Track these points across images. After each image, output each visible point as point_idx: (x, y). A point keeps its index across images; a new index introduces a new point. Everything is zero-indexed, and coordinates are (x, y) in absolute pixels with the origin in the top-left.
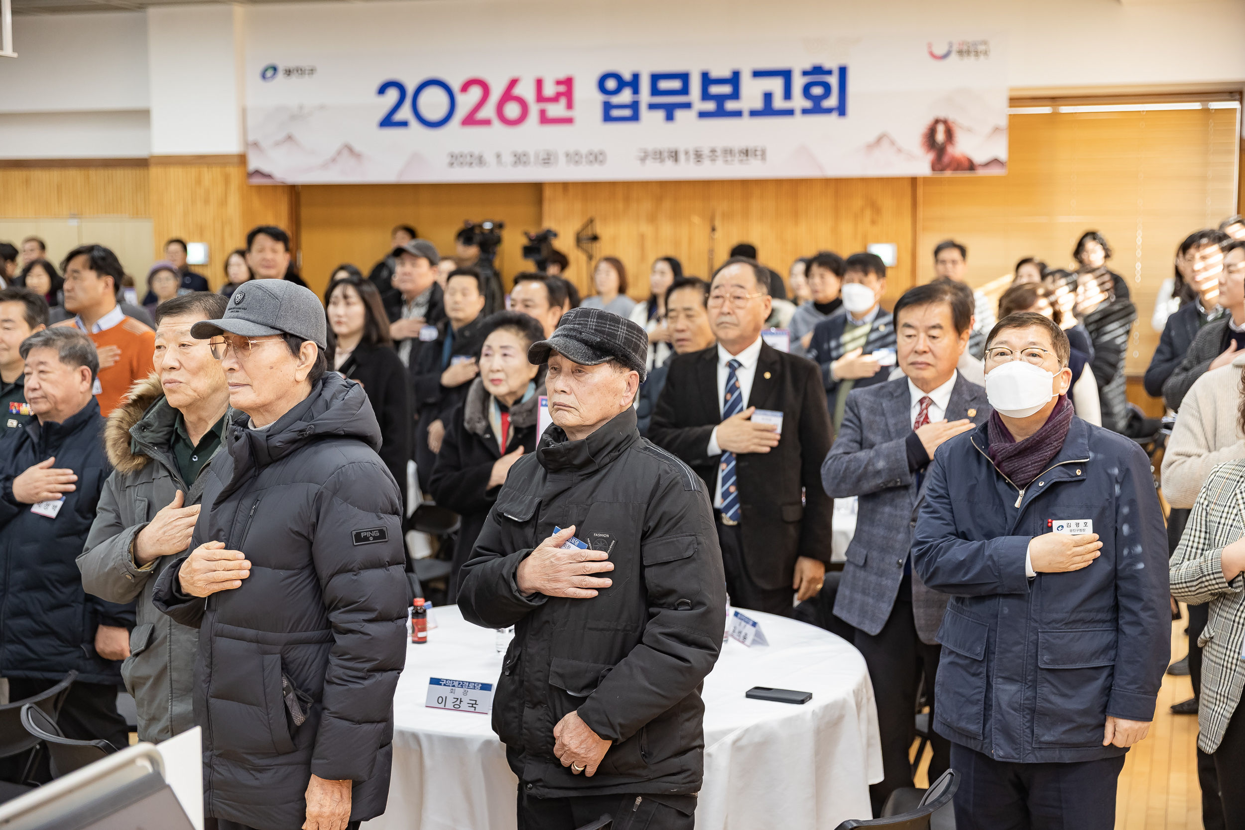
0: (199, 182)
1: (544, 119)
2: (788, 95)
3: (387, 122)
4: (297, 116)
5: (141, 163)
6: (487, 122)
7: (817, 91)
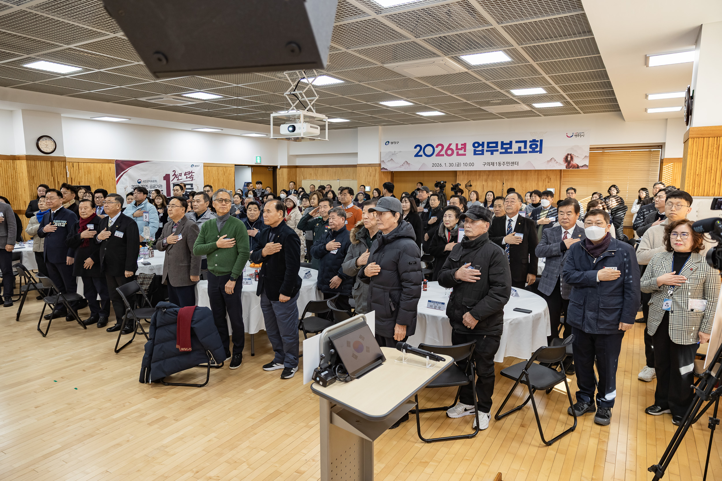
0: (369, 171)
1: (458, 154)
2: (525, 148)
3: (417, 155)
4: (394, 154)
5: (355, 166)
6: (443, 155)
7: (534, 146)
